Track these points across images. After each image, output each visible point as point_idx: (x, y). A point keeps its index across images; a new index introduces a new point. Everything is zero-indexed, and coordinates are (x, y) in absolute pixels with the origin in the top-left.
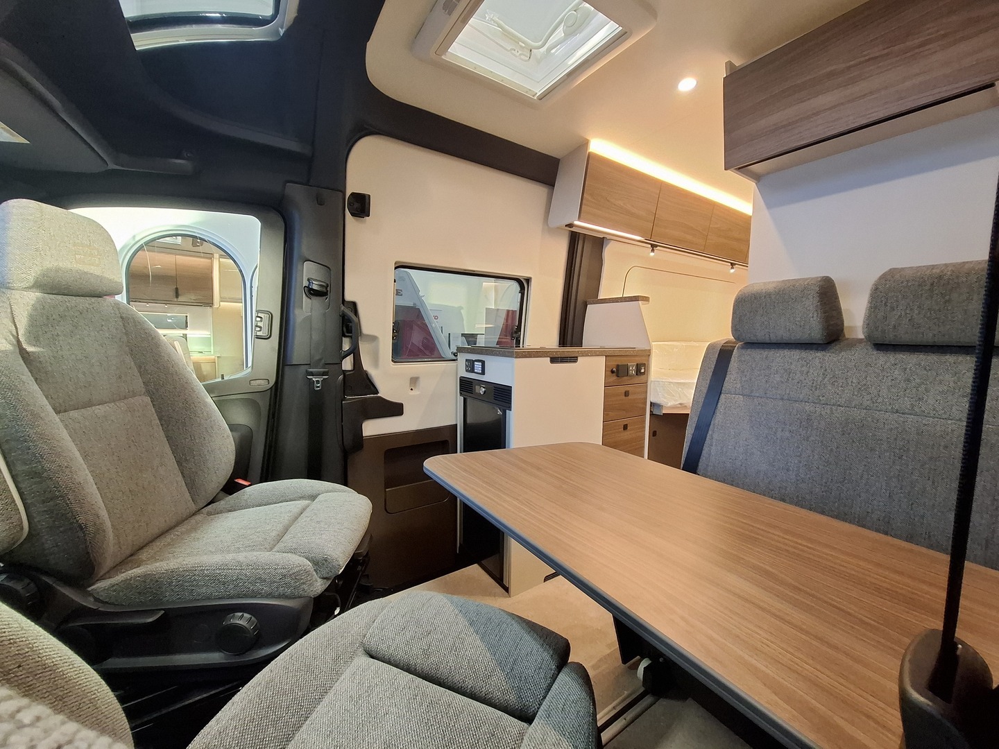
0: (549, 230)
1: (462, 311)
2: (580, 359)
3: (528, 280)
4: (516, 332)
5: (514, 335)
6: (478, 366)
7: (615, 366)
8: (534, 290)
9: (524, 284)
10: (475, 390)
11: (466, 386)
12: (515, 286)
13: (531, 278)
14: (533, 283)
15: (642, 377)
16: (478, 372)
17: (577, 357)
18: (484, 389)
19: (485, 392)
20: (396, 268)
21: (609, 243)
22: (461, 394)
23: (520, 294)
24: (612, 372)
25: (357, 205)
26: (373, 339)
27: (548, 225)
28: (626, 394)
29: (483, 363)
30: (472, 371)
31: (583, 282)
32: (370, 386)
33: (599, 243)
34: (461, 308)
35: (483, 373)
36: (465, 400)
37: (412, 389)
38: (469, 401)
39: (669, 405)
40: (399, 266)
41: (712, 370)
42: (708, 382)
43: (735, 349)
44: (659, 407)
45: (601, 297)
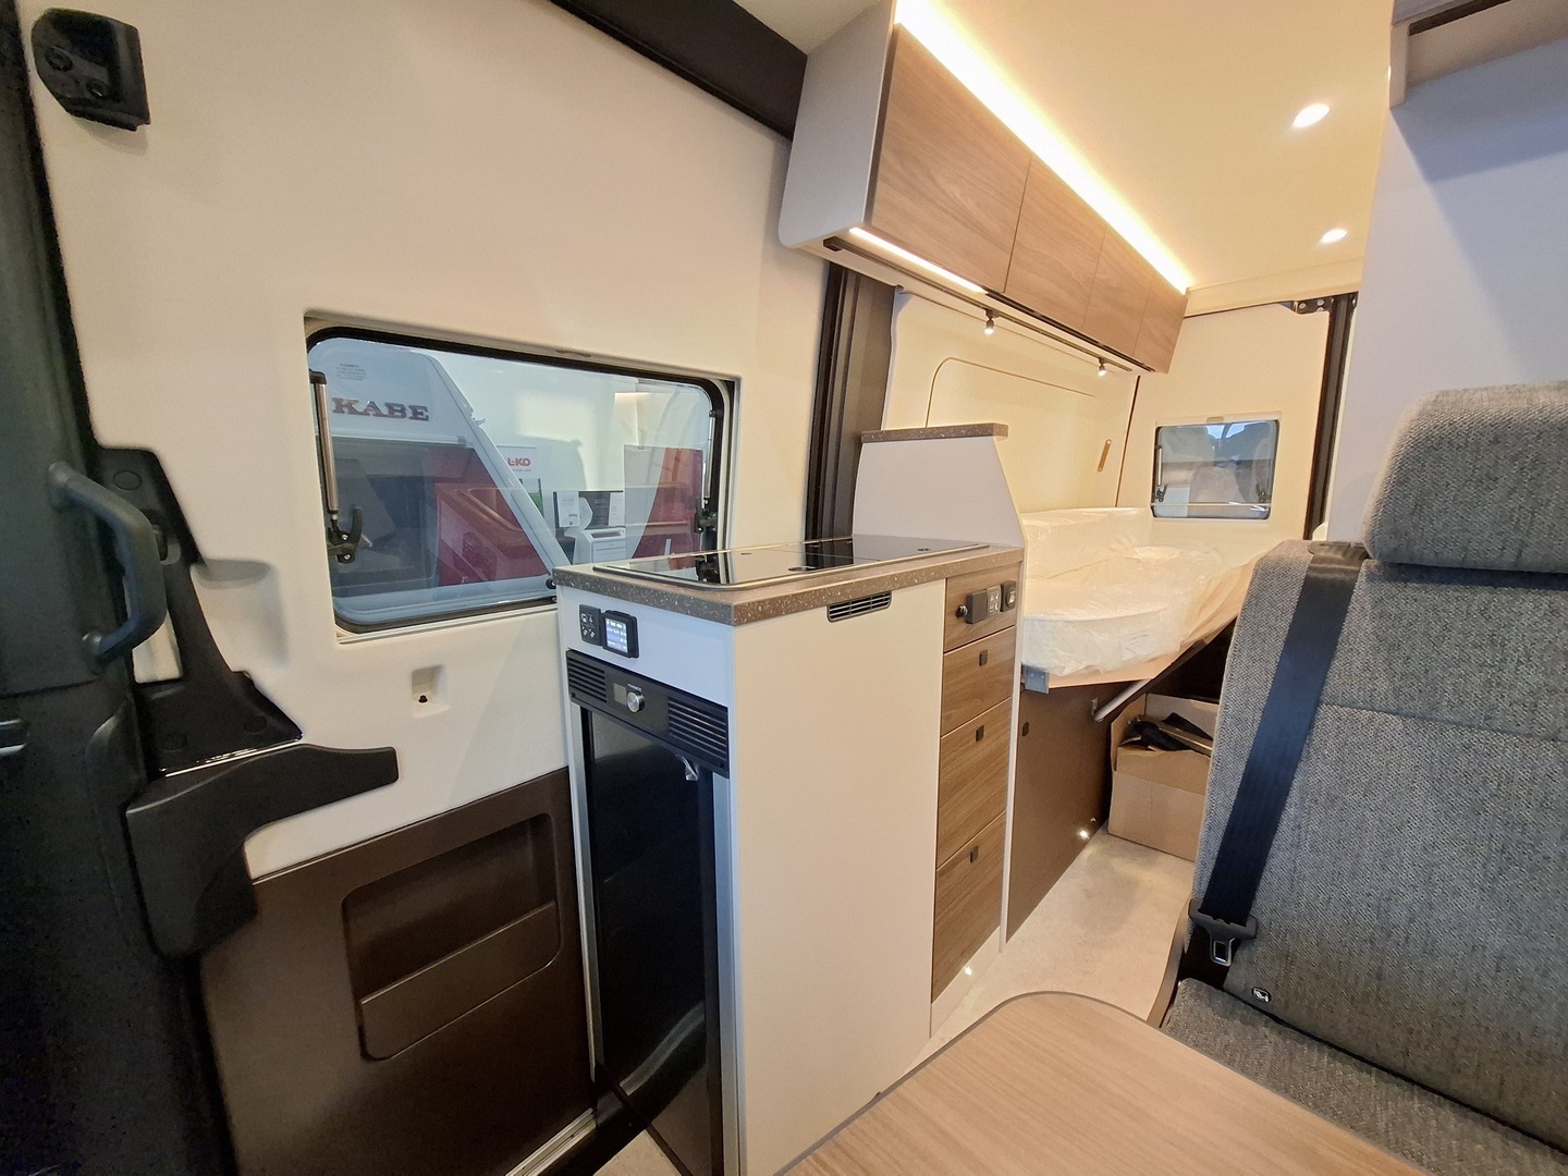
0: (781, 252)
1: (580, 450)
2: (895, 596)
3: (732, 385)
4: (706, 514)
5: (702, 522)
6: (616, 633)
7: (962, 601)
8: (747, 409)
9: (719, 393)
10: (613, 696)
11: (587, 678)
12: (697, 398)
13: (739, 379)
14: (746, 392)
15: (1010, 613)
16: (619, 647)
17: (889, 593)
18: (638, 699)
19: (642, 705)
20: (312, 341)
21: (907, 300)
22: (573, 695)
23: (712, 421)
24: (959, 613)
25: (87, 69)
26: (254, 571)
27: (777, 240)
28: (982, 659)
29: (631, 625)
30: (601, 639)
31: (852, 390)
32: (269, 720)
33: (887, 298)
34: (577, 443)
35: (633, 651)
36: (585, 716)
37: (423, 699)
38: (597, 720)
39: (1067, 672)
40: (324, 330)
41: (1283, 635)
42: (1272, 667)
43: (1362, 579)
44: (1041, 674)
45: (888, 425)
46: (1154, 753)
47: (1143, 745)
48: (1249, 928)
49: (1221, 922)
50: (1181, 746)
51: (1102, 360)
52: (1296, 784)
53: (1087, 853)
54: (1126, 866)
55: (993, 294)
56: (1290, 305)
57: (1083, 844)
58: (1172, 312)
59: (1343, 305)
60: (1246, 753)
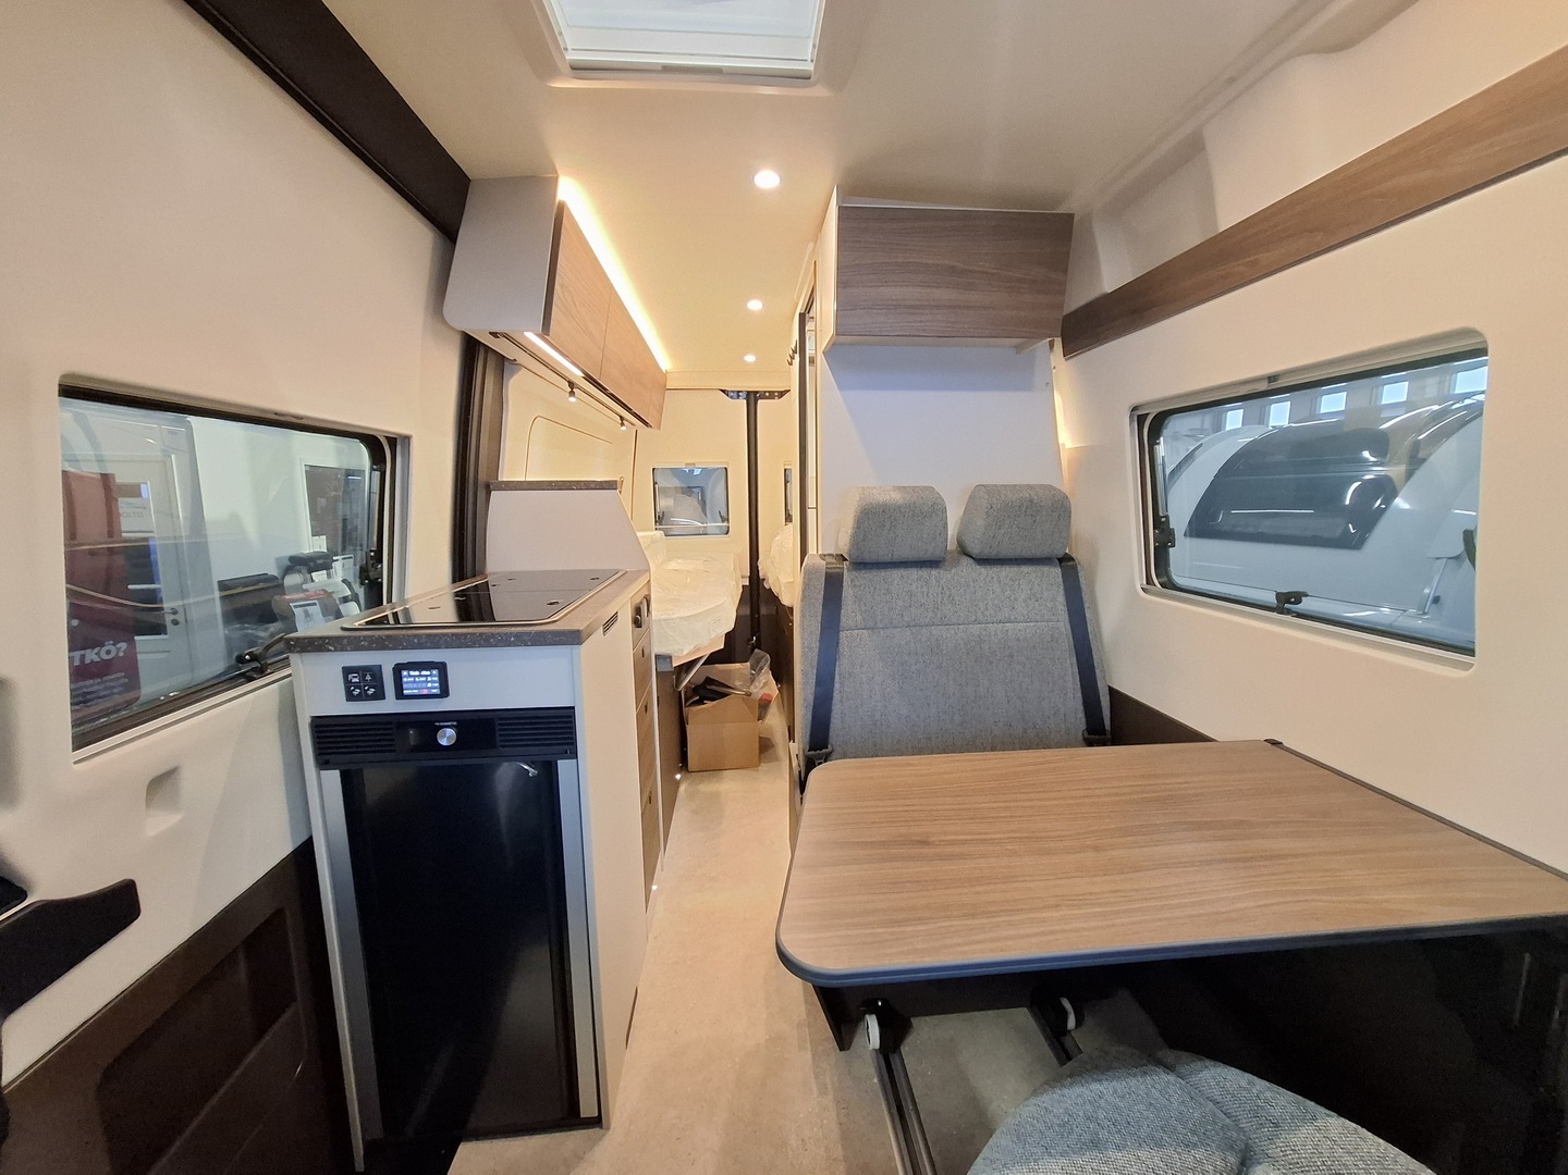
3: (394, 441)
4: (374, 566)
5: (372, 574)
7: (634, 611)
9: (383, 449)
10: (407, 742)
11: (333, 739)
13: (407, 439)
14: (415, 448)
18: (452, 733)
19: (459, 737)
21: (515, 372)
22: (323, 764)
24: (636, 621)
27: (444, 321)
28: (643, 653)
33: (500, 367)
39: (685, 653)
41: (821, 601)
42: (819, 619)
43: (845, 571)
44: (669, 658)
45: (504, 477)
46: (709, 704)
47: (700, 702)
48: (830, 749)
49: (818, 752)
50: (725, 695)
51: (622, 418)
52: (837, 672)
53: (682, 788)
54: (708, 787)
55: (589, 378)
56: (723, 391)
57: (678, 783)
58: (659, 384)
59: (752, 396)
60: (815, 664)
